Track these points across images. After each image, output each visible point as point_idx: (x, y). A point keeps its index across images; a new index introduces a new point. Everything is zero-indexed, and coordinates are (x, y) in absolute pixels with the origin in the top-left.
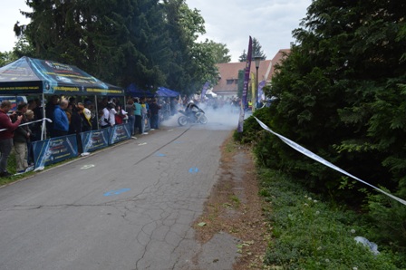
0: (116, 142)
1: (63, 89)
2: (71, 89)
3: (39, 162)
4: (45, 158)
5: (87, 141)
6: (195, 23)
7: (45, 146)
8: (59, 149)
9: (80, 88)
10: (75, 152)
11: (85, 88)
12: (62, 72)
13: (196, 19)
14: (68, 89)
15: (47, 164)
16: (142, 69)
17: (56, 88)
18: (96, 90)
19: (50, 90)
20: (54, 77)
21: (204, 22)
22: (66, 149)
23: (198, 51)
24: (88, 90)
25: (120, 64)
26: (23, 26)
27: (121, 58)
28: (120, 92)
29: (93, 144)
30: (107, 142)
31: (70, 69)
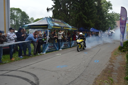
0: (73, 46)
1: (55, 27)
2: (58, 28)
3: (44, 51)
4: (47, 50)
5: (62, 45)
6: (109, 6)
7: (47, 46)
8: (52, 47)
9: (61, 27)
11: (63, 27)
12: (57, 22)
13: (109, 5)
14: (56, 27)
15: (47, 52)
16: (84, 21)
17: (52, 27)
18: (67, 28)
19: (51, 27)
20: (53, 23)
21: (112, 5)
22: (54, 48)
23: (109, 16)
24: (64, 28)
25: (77, 20)
26: (49, 9)
27: (78, 17)
28: (76, 29)
29: (64, 47)
30: (69, 46)
31: (60, 21)
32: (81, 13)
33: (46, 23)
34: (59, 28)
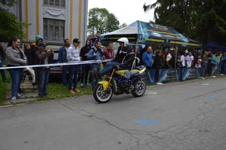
0: (187, 79)
1: (152, 40)
2: (158, 41)
5: (163, 75)
9: (165, 40)
10: (152, 81)
11: (169, 41)
12: (158, 30)
14: (154, 40)
16: (218, 29)
17: (147, 39)
18: (177, 43)
19: (143, 40)
20: (150, 32)
22: (146, 78)
24: (171, 42)
25: (203, 26)
26: (148, 6)
27: (204, 21)
28: (199, 45)
29: (167, 78)
30: (178, 78)
31: (165, 28)
32: (213, 11)
33: (135, 32)
34: (161, 41)
